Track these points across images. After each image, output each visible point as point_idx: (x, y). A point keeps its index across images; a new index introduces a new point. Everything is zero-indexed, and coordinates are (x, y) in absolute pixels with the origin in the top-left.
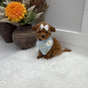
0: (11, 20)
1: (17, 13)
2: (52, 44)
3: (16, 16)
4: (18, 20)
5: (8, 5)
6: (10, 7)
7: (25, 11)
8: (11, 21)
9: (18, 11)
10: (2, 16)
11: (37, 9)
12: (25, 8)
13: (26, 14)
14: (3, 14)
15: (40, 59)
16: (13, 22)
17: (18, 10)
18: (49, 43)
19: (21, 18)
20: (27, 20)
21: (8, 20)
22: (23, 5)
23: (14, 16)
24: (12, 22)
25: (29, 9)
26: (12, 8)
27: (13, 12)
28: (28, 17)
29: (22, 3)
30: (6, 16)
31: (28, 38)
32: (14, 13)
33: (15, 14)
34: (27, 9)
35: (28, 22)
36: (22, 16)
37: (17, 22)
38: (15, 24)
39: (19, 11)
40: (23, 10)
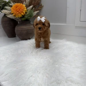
4: (20, 16)
6: (15, 7)
7: (25, 9)
9: (21, 9)
10: (9, 13)
11: (34, 8)
12: (25, 7)
13: (26, 12)
14: (10, 12)
16: (17, 17)
19: (22, 14)
20: (27, 16)
21: (13, 16)
22: (24, 5)
23: (18, 13)
25: (28, 8)
26: (17, 7)
28: (27, 13)
29: (23, 4)
30: (12, 13)
32: (18, 10)
33: (18, 11)
34: (27, 8)
36: (23, 12)
38: (18, 19)
40: (24, 9)
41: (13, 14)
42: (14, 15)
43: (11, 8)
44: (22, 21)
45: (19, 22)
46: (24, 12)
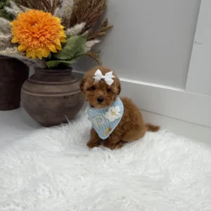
0: (25, 52)
1: (44, 35)
2: (121, 115)
3: (41, 42)
5: (19, 15)
6: (25, 21)
7: (62, 34)
8: (25, 55)
9: (47, 32)
10: (4, 42)
11: (87, 32)
12: (62, 27)
13: (64, 41)
14: (7, 37)
15: (95, 148)
16: (31, 57)
17: (46, 30)
18: (113, 113)
20: (65, 54)
21: (19, 52)
23: (35, 42)
24: (27, 57)
25: (69, 30)
27: (34, 33)
28: (68, 47)
30: (14, 41)
31: (65, 97)
32: (35, 35)
33: (38, 39)
35: (66, 60)
36: (55, 44)
37: (41, 58)
38: (33, 63)
39: (50, 33)
40: (57, 32)
41: (17, 44)
42: (20, 48)
43: (11, 24)
44: (47, 68)
45: (37, 69)
46: (58, 42)
